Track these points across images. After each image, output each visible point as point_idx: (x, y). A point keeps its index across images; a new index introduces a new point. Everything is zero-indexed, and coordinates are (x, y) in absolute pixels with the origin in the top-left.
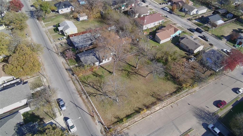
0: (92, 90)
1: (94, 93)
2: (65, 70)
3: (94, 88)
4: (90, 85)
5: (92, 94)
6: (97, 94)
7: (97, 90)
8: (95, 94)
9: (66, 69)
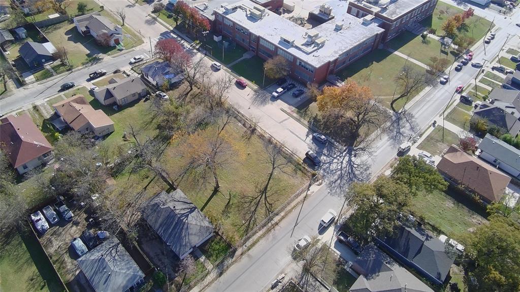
0: (262, 211)
1: (266, 207)
3: (255, 210)
4: (251, 217)
5: (268, 209)
6: (266, 202)
8: (267, 205)
9: (221, 274)
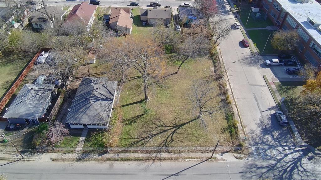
0: (160, 139)
1: (167, 139)
2: (78, 163)
3: (155, 135)
4: (147, 138)
5: (166, 142)
6: (171, 136)
7: (162, 133)
8: (169, 138)
9: (79, 160)
